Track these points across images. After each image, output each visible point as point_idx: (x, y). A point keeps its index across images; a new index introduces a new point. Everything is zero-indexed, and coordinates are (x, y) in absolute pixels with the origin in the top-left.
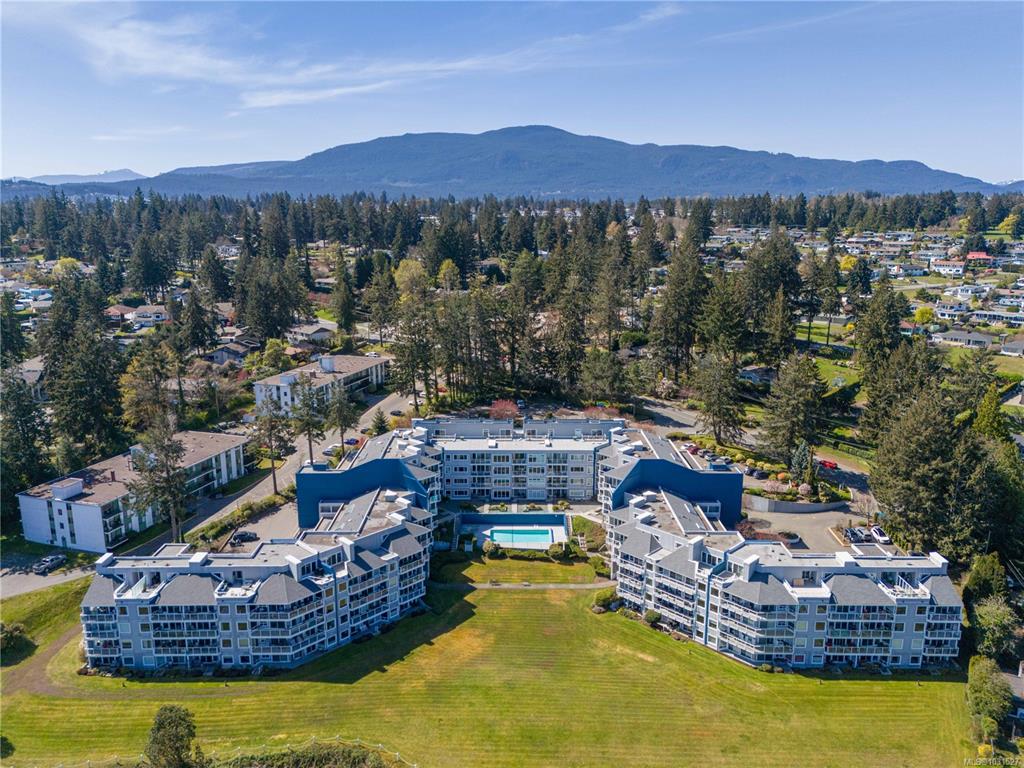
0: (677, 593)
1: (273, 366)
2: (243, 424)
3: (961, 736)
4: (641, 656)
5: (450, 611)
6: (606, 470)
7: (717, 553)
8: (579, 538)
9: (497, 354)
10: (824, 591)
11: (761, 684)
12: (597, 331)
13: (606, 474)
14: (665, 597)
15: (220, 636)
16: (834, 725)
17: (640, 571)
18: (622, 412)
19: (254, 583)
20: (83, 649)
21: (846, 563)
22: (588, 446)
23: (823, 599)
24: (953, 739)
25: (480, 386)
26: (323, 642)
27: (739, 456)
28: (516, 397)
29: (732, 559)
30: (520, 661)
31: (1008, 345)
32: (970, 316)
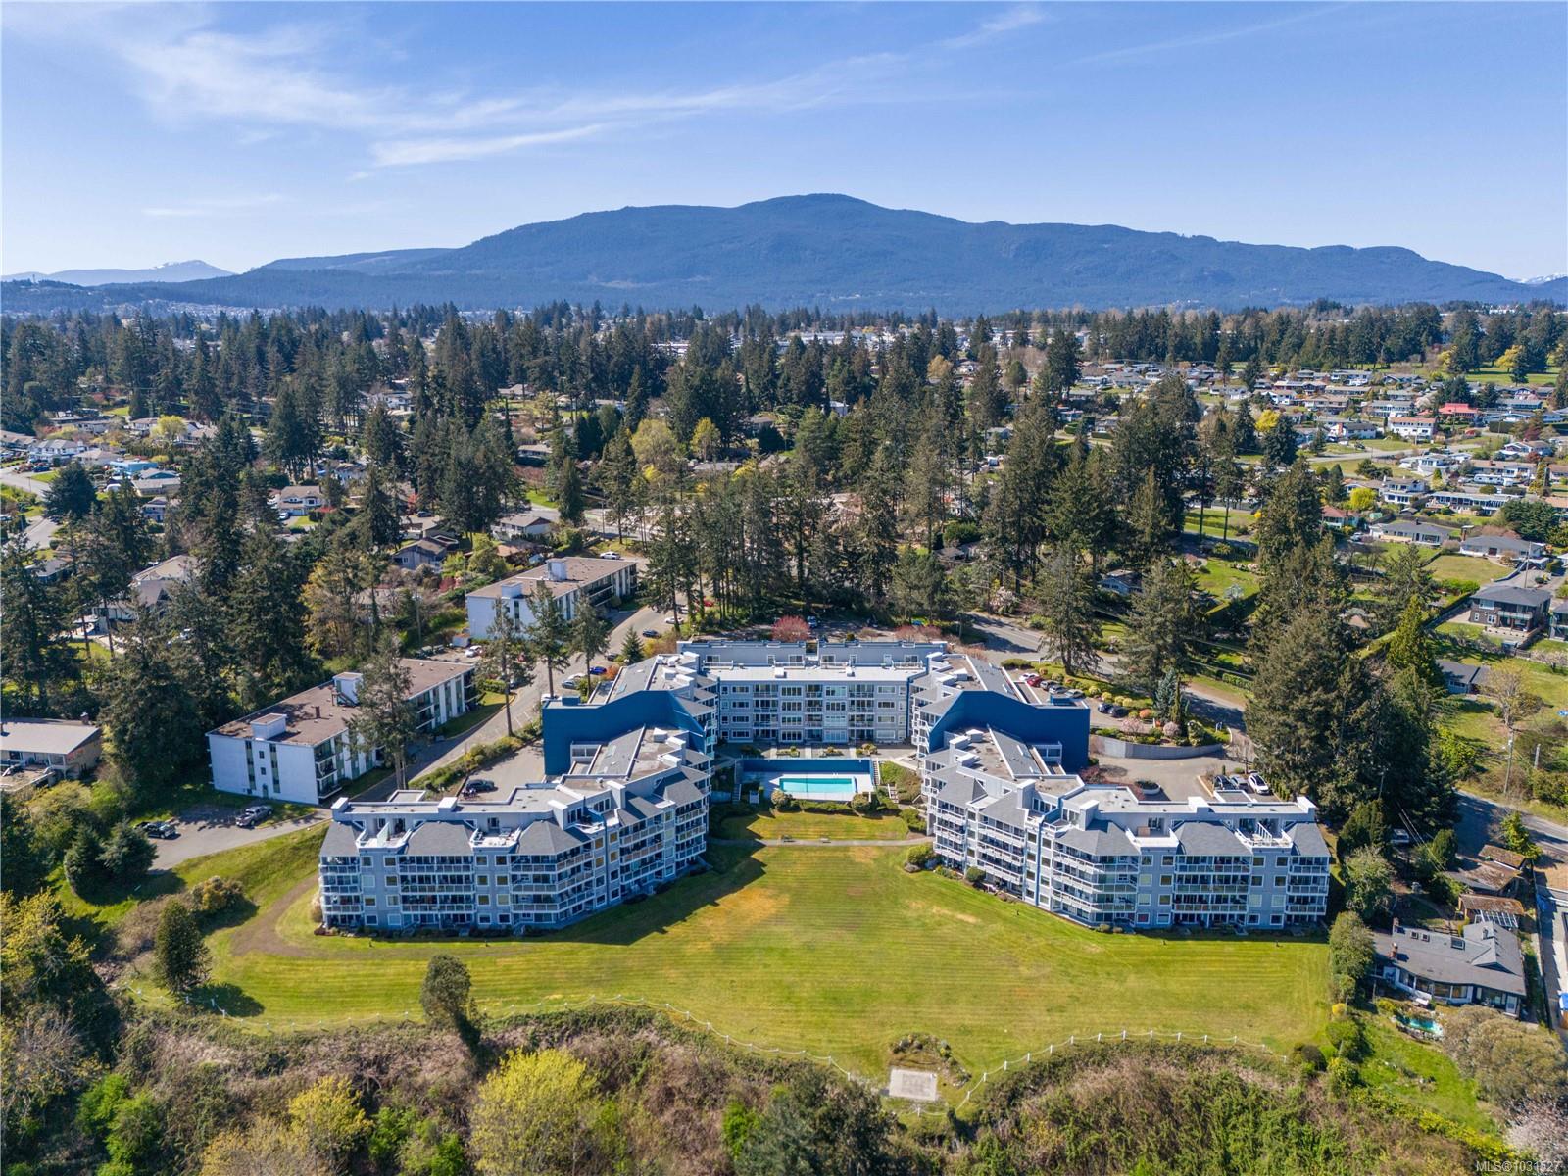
0: (1005, 846)
1: (482, 571)
2: (453, 648)
3: (1317, 997)
4: (961, 916)
5: (736, 870)
6: (921, 704)
7: (1050, 799)
8: (889, 788)
9: (780, 556)
10: (1171, 841)
11: (1097, 944)
12: (913, 524)
13: (921, 709)
14: (990, 851)
15: (477, 890)
16: (1174, 986)
17: (960, 822)
18: (945, 632)
19: (513, 831)
20: (319, 908)
21: (1199, 809)
22: (900, 675)
23: (1169, 849)
24: (1307, 1001)
25: (758, 597)
26: (590, 902)
27: (1093, 689)
28: (806, 613)
29: (1068, 806)
30: (820, 922)
31: (1470, 541)
32: (1427, 500)
